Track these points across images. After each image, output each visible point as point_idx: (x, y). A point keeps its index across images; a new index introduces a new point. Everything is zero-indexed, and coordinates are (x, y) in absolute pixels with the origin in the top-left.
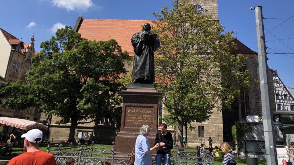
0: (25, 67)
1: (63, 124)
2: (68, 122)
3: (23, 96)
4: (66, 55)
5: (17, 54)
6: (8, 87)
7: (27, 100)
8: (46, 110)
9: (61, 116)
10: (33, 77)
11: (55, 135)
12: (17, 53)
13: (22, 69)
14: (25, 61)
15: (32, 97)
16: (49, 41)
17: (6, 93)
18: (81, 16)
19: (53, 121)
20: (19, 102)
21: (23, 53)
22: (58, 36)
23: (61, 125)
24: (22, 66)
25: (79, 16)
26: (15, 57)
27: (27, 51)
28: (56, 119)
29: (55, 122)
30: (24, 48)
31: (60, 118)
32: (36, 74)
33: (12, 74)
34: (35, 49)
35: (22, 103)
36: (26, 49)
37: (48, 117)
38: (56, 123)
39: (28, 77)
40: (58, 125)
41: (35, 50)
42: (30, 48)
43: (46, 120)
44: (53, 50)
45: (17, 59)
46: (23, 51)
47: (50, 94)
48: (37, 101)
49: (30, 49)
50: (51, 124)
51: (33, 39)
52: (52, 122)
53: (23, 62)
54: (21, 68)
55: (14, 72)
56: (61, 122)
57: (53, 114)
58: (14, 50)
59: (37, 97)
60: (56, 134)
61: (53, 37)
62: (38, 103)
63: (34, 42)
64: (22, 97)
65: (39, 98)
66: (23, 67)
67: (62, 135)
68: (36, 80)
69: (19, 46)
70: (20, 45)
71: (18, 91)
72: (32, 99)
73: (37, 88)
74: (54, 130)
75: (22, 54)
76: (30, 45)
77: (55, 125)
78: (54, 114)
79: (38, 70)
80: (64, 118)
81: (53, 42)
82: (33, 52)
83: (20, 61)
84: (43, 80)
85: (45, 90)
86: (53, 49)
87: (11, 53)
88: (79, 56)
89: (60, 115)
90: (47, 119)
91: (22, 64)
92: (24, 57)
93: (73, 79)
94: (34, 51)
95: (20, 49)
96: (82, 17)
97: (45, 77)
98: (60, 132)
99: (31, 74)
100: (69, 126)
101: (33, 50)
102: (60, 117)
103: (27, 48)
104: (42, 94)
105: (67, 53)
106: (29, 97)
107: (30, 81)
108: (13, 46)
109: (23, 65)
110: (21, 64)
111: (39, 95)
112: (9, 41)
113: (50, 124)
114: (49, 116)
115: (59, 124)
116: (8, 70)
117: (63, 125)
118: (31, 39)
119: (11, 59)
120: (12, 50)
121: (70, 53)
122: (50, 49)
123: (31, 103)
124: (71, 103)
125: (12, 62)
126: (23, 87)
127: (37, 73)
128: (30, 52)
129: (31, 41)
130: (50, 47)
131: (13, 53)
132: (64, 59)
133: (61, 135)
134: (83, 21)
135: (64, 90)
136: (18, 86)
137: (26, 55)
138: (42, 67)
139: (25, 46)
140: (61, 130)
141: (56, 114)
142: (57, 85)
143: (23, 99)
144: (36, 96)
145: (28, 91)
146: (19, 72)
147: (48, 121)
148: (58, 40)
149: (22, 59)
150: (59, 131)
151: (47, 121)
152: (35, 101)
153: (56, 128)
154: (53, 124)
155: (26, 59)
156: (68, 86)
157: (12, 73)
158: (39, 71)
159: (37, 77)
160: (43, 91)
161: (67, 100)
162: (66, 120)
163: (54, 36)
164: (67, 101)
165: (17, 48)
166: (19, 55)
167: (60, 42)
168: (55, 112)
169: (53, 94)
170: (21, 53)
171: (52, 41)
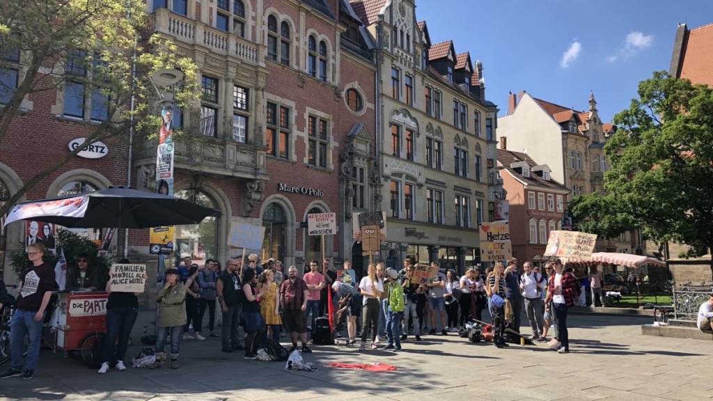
0: (591, 158)
1: (695, 257)
2: (706, 253)
3: (608, 216)
4: (668, 131)
5: (572, 138)
6: (581, 204)
7: (617, 222)
8: (653, 235)
9: (686, 243)
10: (617, 181)
11: (683, 278)
12: (571, 136)
13: (588, 163)
14: (589, 148)
15: (624, 216)
16: (629, 109)
17: (581, 214)
18: (683, 25)
19: (672, 252)
20: (606, 226)
21: (582, 133)
22: (642, 96)
23: (691, 259)
24: (586, 156)
25: (679, 26)
26: (571, 144)
27: (588, 128)
28: (677, 249)
29: (678, 254)
30: (581, 124)
31: (686, 248)
32: (621, 177)
33: (575, 174)
34: (601, 120)
35: (611, 227)
36: (585, 124)
37: (660, 245)
38: (680, 257)
39: (608, 183)
40: (684, 259)
41: (602, 122)
42: (592, 119)
43: (658, 251)
44: (639, 124)
45: (575, 147)
46: (581, 129)
47: (653, 206)
48: (634, 222)
49: (593, 123)
50: (671, 259)
51: (593, 102)
52: (670, 255)
53: (586, 149)
54: (586, 160)
55: (577, 171)
56: (690, 253)
57: (670, 240)
58: (565, 131)
59: (632, 214)
60: (685, 276)
61: (635, 101)
62: (636, 225)
63: (597, 107)
64: (608, 219)
65: (637, 216)
66: (588, 158)
67: (699, 278)
68: (624, 187)
69: (572, 122)
70: (573, 119)
71: (599, 210)
72: (625, 221)
73: (629, 200)
74: (680, 270)
75: (581, 136)
76: (591, 114)
77: (679, 259)
78: (672, 240)
79: (622, 167)
80: (694, 245)
81: (636, 110)
82: (599, 127)
83: (582, 150)
84: (636, 185)
85: (643, 202)
86: (639, 122)
87: (563, 139)
88: (695, 126)
89: (683, 242)
90: (660, 250)
91: (586, 153)
92: (586, 139)
93: (694, 171)
94: (601, 124)
95: (575, 128)
96: (686, 26)
97: (638, 178)
98: (693, 273)
99: (611, 178)
100: (707, 261)
101: (598, 122)
102: (685, 245)
103: (587, 121)
104: (639, 208)
105: (669, 128)
106: (620, 217)
107: (614, 190)
108: (564, 125)
109: (588, 155)
110: (583, 154)
111: (635, 210)
112: (553, 117)
113: (668, 258)
114: (662, 244)
115: (687, 258)
116: (566, 170)
117: (696, 259)
118: (590, 102)
119: (565, 149)
120: (563, 133)
121: (675, 126)
122: (634, 123)
123: (626, 226)
124: (701, 217)
125: (569, 154)
126: (605, 201)
127: (622, 173)
128: (595, 127)
129: (591, 107)
130: (633, 120)
131: (567, 138)
132: (665, 139)
133: (696, 278)
134: (691, 35)
135: (680, 194)
136: (596, 201)
137: (587, 135)
138: (628, 162)
139: (583, 118)
140: (693, 269)
141: (675, 239)
142: (664, 189)
143: (610, 222)
144: (630, 213)
145: (615, 206)
146: (584, 169)
147: (663, 253)
148: (646, 102)
149: (583, 143)
150: (690, 270)
151: (660, 253)
152: (630, 222)
153: (682, 266)
154: (673, 258)
155: (590, 143)
156: (686, 186)
157: (573, 173)
158: (624, 169)
159: (624, 181)
160: (641, 203)
161: (692, 211)
162: (700, 250)
163: (635, 98)
164: (692, 214)
165: (570, 127)
166: (576, 139)
167: (649, 107)
168: (672, 236)
169: (661, 205)
170: (578, 134)
171: (634, 109)
